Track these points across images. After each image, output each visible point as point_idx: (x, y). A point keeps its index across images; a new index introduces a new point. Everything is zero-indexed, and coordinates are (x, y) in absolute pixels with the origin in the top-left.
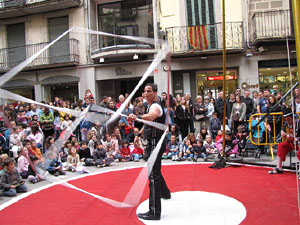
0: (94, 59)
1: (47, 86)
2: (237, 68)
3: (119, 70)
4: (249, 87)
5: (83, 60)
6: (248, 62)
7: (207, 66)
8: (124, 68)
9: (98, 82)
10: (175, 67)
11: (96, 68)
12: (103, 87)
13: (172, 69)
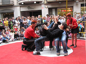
0: (19, 3)
1: (2, 13)
2: (73, 7)
3: (29, 8)
4: (77, 13)
5: (15, 4)
6: (77, 5)
7: (61, 6)
8: (30, 7)
9: (21, 12)
10: (50, 6)
11: (20, 6)
12: (23, 13)
13: (49, 7)
